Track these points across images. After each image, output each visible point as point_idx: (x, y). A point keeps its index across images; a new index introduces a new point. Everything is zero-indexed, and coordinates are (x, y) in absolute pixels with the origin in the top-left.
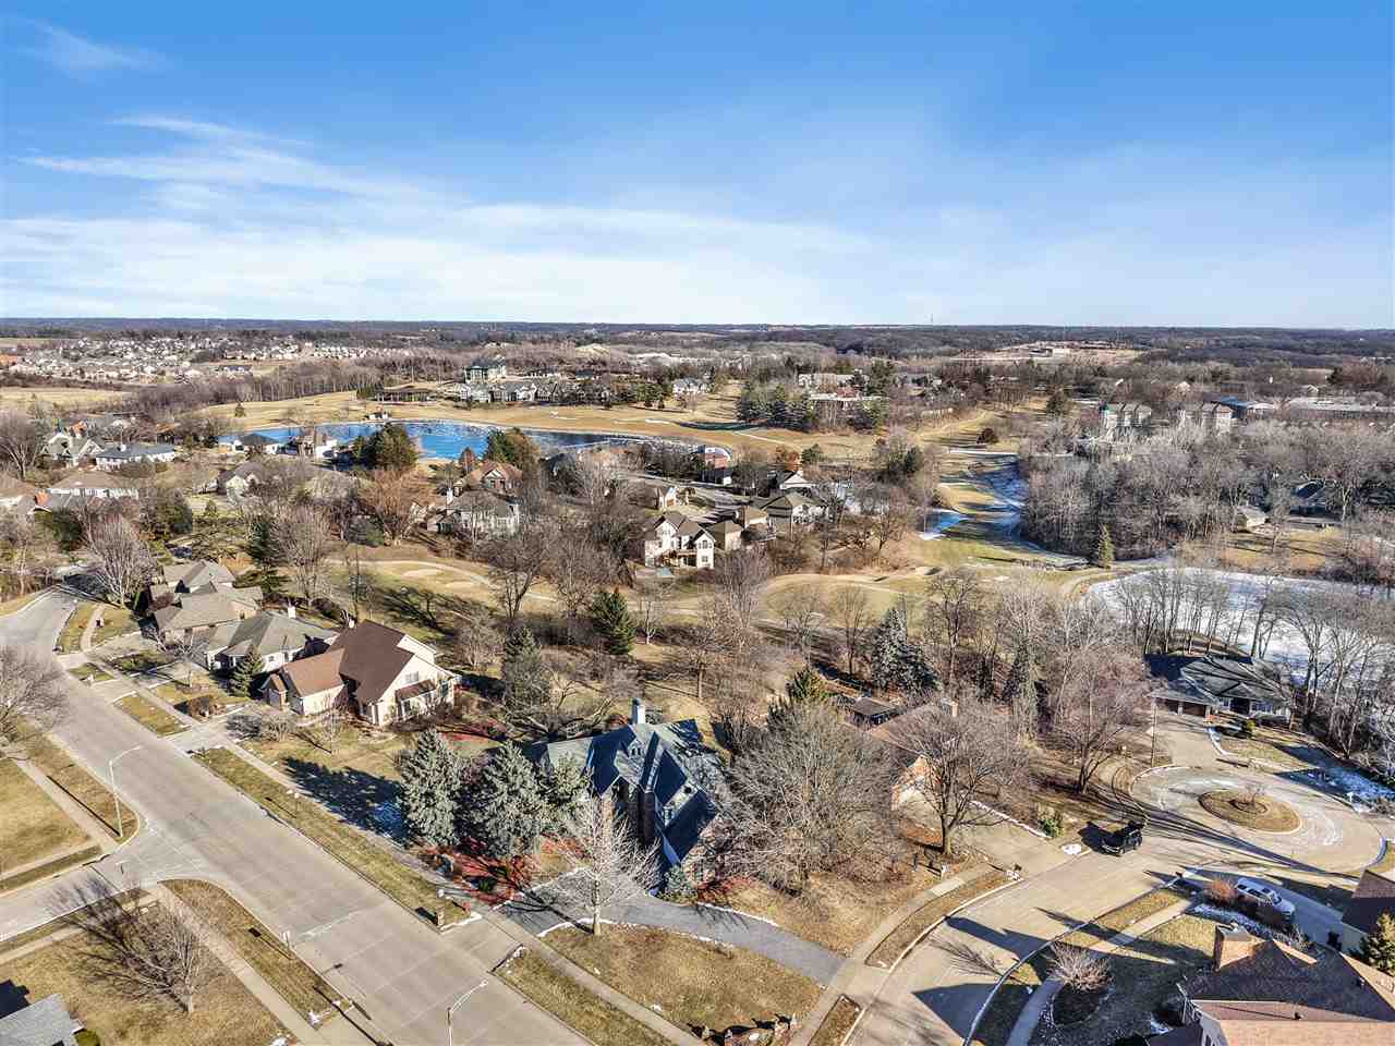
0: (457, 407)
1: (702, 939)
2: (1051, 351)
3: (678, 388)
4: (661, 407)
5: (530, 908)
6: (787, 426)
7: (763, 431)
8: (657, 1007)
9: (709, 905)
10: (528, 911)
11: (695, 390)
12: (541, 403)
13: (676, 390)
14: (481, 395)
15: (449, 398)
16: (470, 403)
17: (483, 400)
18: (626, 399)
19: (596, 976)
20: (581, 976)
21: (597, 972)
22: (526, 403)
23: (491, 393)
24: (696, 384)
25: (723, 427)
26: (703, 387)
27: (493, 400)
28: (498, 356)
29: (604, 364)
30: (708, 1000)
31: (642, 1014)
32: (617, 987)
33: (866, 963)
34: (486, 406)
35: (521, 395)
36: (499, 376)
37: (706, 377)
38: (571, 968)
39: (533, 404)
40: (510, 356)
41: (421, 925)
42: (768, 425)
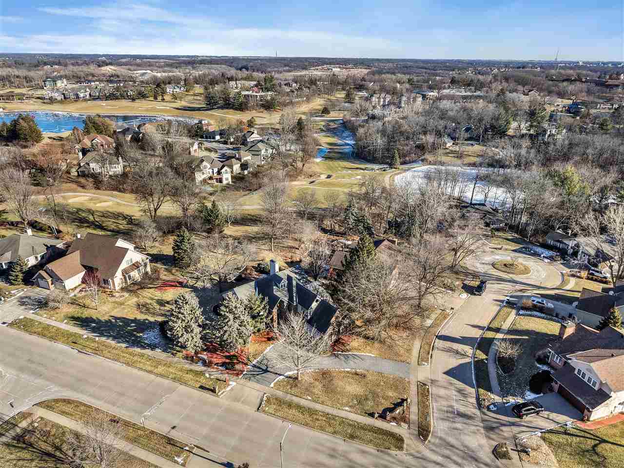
0: (44, 103)
1: (346, 370)
2: (332, 69)
3: (169, 89)
4: (163, 100)
5: (258, 373)
6: (232, 108)
7: (220, 110)
8: (347, 408)
9: (339, 353)
10: (258, 375)
11: (178, 90)
12: (94, 99)
13: (168, 90)
14: (58, 96)
15: (38, 98)
16: (52, 101)
17: (59, 98)
18: (142, 96)
19: (310, 400)
20: (303, 402)
21: (310, 398)
22: (85, 100)
23: (64, 94)
24: (178, 87)
25: (199, 109)
26: (182, 89)
27: (65, 98)
28: (56, 73)
30: (367, 399)
31: (343, 414)
32: (323, 403)
33: (418, 364)
34: (61, 102)
35: (82, 95)
36: (63, 85)
37: (182, 83)
38: (296, 400)
39: (89, 100)
40: (62, 73)
41: (207, 395)
42: (222, 108)
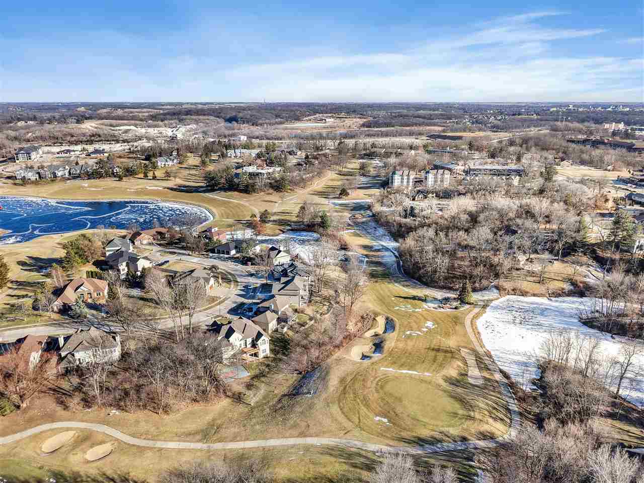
0: (15, 184)
2: (325, 120)
3: (161, 162)
4: (154, 178)
6: (236, 190)
7: (223, 193)
11: (170, 163)
12: (74, 178)
13: (159, 164)
14: (32, 176)
15: (9, 178)
16: (25, 182)
17: (33, 178)
18: (129, 172)
22: (64, 179)
23: (39, 173)
24: (170, 159)
25: (196, 190)
26: (175, 161)
27: (40, 177)
29: (99, 136)
34: (35, 183)
35: (59, 174)
36: (39, 156)
37: (175, 153)
39: (69, 179)
42: (225, 190)
